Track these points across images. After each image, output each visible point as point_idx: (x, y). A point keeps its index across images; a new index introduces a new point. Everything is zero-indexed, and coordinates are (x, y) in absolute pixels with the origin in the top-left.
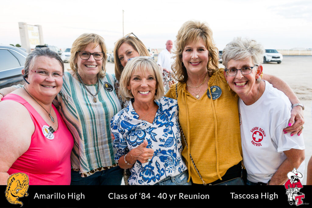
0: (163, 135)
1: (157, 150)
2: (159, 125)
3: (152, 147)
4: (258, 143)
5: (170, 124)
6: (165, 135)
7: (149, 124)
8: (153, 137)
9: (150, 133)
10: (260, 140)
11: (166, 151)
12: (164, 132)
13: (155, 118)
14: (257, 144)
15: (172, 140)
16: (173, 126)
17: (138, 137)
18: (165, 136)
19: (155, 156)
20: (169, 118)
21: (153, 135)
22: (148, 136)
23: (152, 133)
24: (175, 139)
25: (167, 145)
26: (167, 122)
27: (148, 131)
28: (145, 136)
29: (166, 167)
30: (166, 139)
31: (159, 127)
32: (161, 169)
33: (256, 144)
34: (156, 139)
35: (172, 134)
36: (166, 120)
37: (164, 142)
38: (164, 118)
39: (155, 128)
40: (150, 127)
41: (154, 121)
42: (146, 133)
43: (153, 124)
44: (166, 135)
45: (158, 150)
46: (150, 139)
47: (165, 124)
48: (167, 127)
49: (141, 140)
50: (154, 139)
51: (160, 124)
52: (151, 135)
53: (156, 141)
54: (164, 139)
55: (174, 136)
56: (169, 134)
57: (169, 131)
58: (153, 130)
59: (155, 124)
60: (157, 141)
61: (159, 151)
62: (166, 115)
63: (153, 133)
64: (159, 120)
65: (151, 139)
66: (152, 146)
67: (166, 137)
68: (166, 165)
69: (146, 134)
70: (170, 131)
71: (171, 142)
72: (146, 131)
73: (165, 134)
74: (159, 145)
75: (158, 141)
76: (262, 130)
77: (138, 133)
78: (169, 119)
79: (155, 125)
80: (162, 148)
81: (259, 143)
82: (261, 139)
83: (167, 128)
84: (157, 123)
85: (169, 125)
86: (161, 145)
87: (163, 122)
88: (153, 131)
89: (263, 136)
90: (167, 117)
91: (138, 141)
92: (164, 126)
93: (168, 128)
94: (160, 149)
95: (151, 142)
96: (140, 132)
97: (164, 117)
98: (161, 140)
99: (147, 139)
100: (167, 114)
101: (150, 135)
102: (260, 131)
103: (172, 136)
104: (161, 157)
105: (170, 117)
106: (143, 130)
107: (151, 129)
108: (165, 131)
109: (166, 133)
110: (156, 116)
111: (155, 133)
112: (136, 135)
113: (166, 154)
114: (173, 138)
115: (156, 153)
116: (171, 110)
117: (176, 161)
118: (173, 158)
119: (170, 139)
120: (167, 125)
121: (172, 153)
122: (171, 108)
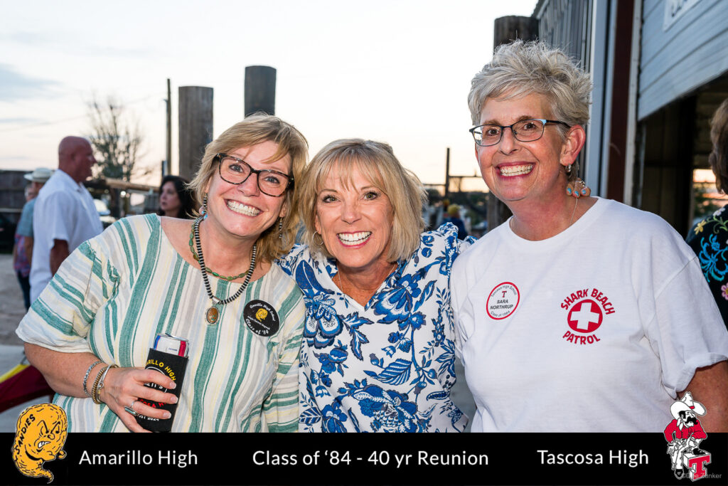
0: (384, 349)
1: (356, 381)
2: (382, 317)
3: (343, 368)
4: (586, 335)
5: (414, 319)
6: (388, 349)
7: (355, 306)
8: (358, 344)
9: (352, 330)
10: (592, 327)
11: (382, 389)
12: (389, 340)
13: (375, 295)
14: (582, 337)
15: (405, 370)
17: (319, 327)
18: (388, 353)
19: (348, 395)
20: (415, 300)
21: (360, 339)
22: (345, 338)
23: (357, 334)
24: (416, 365)
25: (388, 378)
26: (405, 313)
27: (350, 324)
28: (338, 334)
30: (388, 361)
31: (379, 322)
33: (579, 339)
34: (361, 352)
35: (407, 351)
36: (403, 308)
37: (381, 367)
38: (399, 299)
39: (369, 322)
40: (357, 313)
41: (371, 301)
42: (344, 328)
43: (366, 308)
44: (391, 352)
45: (360, 381)
46: (346, 347)
47: (399, 319)
48: (401, 328)
49: (325, 337)
50: (356, 350)
51: (385, 316)
52: (354, 337)
53: (360, 357)
54: (382, 360)
55: (414, 358)
56: (398, 351)
57: (403, 342)
58: (361, 324)
59: (371, 311)
60: (362, 359)
61: (361, 386)
62: (408, 293)
63: (360, 334)
64: (386, 304)
65: (349, 348)
66: (345, 366)
67: (391, 356)
68: (377, 425)
69: (341, 330)
70: (407, 342)
71: (400, 374)
72: (344, 321)
73: (391, 347)
74: (366, 372)
75: (367, 359)
76: (599, 296)
77: (323, 315)
78: (412, 306)
79: (370, 314)
80: (371, 381)
81: (591, 334)
82: (597, 322)
83: (400, 332)
84: (379, 310)
85: (410, 323)
86: (371, 374)
87: (395, 312)
88: (361, 329)
89: (604, 312)
90: (409, 297)
91: (319, 339)
92: (395, 323)
93: (403, 332)
94: (365, 381)
95: (346, 354)
96: (328, 317)
97: (402, 299)
98: (373, 358)
99: (339, 342)
100: (409, 289)
101: (351, 338)
102: (594, 299)
103: (407, 356)
104: (363, 402)
106: (337, 316)
107: (359, 322)
108: (393, 338)
109: (394, 345)
110: (379, 291)
111: (364, 336)
112: (318, 319)
113: (382, 396)
114: (410, 363)
115: (351, 389)
116: (424, 278)
117: (415, 421)
118: (398, 410)
119: (402, 365)
120: (403, 321)
121: (398, 401)
122: (422, 273)
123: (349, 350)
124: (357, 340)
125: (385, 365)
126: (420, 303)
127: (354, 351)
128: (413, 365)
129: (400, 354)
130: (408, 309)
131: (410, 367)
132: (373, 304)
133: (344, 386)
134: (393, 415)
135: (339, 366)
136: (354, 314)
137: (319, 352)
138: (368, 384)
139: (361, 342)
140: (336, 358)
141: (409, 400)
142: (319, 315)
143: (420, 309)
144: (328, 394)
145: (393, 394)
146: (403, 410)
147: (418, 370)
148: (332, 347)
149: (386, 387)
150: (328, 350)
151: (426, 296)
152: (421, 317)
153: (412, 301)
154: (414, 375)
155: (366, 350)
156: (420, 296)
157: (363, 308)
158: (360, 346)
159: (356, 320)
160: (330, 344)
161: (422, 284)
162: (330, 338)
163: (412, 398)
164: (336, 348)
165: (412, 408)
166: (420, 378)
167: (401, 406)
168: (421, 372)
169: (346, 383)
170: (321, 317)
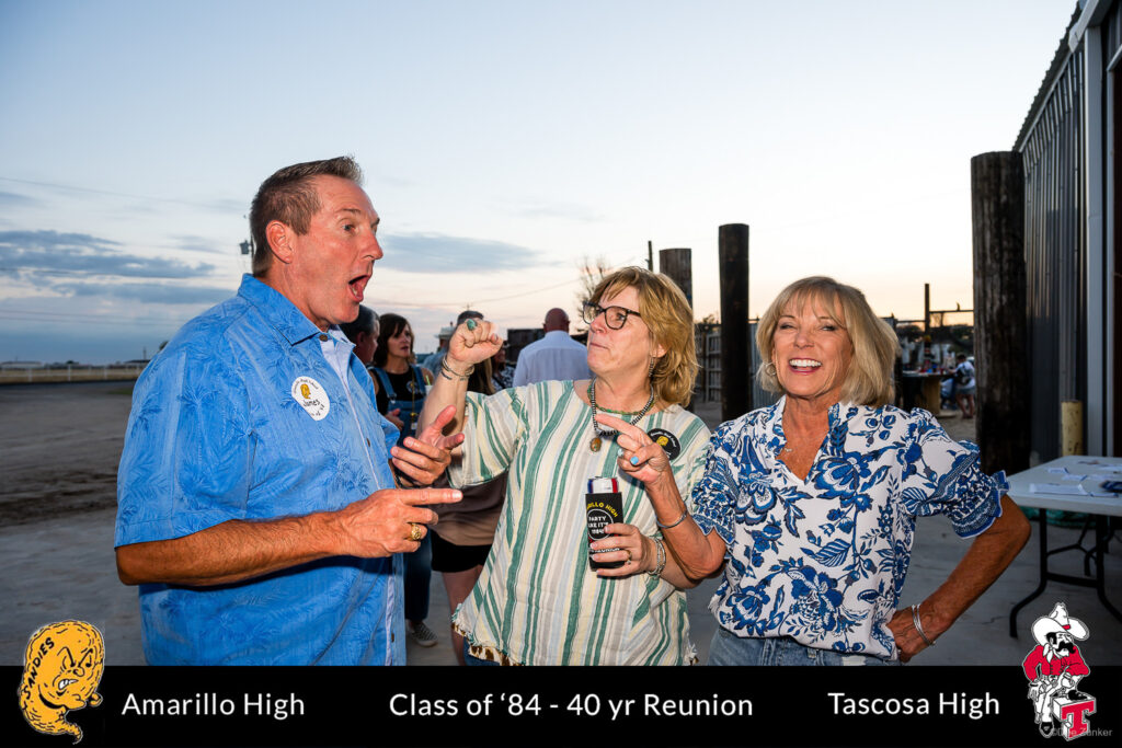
0: (821, 527)
1: (791, 559)
2: (823, 491)
3: (778, 546)
5: (860, 500)
6: (826, 527)
7: (794, 480)
8: (792, 519)
9: (787, 504)
11: (815, 572)
12: (828, 517)
15: (842, 552)
16: (864, 511)
17: (753, 503)
18: (826, 532)
19: (782, 572)
20: (862, 481)
21: (795, 514)
22: (778, 512)
23: (792, 508)
24: (854, 549)
25: (826, 558)
26: (849, 491)
27: (785, 497)
28: (771, 509)
29: (790, 613)
30: (826, 540)
31: (819, 497)
32: (779, 611)
34: (796, 528)
35: (848, 533)
36: (848, 485)
37: (819, 545)
38: (845, 476)
39: (808, 496)
40: (795, 487)
41: (810, 474)
42: (778, 501)
43: (806, 482)
44: (829, 531)
46: (779, 523)
47: (843, 496)
48: (843, 505)
49: (757, 514)
50: (790, 526)
51: (826, 491)
52: (789, 511)
53: (795, 533)
54: (819, 538)
55: (853, 541)
56: (838, 530)
57: (844, 521)
58: (798, 499)
59: (811, 485)
60: (798, 536)
61: (797, 565)
62: (855, 471)
63: (796, 508)
64: (828, 478)
65: (783, 523)
66: (780, 544)
67: (829, 535)
68: (796, 609)
69: (775, 504)
70: (848, 522)
71: (836, 555)
72: (779, 494)
73: (829, 525)
74: (803, 549)
75: (804, 536)
77: (756, 489)
78: (858, 485)
79: (810, 488)
80: (809, 561)
83: (842, 510)
84: (819, 484)
85: (855, 502)
86: (808, 552)
87: (838, 488)
88: (797, 503)
90: (856, 476)
91: (751, 514)
92: (837, 500)
93: (845, 510)
94: (801, 560)
95: (780, 531)
96: (762, 491)
97: (845, 474)
98: (810, 535)
99: (772, 517)
100: (858, 468)
101: (785, 512)
103: (848, 538)
104: (796, 583)
105: (867, 480)
106: (771, 489)
107: (795, 496)
108: (833, 515)
109: (833, 523)
111: (800, 511)
112: (751, 494)
113: (812, 581)
114: (849, 545)
115: (786, 566)
116: (877, 460)
117: (836, 616)
118: (822, 600)
119: (839, 546)
120: (847, 499)
121: (825, 586)
122: (876, 455)
123: (783, 526)
124: (792, 514)
125: (823, 544)
126: (870, 484)
127: (788, 527)
128: (851, 549)
129: (838, 534)
130: (854, 486)
131: (847, 550)
132: (813, 477)
133: (778, 563)
134: (814, 605)
135: (774, 544)
136: (792, 488)
137: (750, 528)
138: (805, 564)
139: (796, 517)
140: (769, 535)
141: (837, 589)
142: (752, 489)
143: (868, 491)
144: (754, 577)
145: (823, 577)
146: (827, 600)
147: (855, 555)
148: (765, 524)
149: (819, 568)
150: (760, 527)
151: (877, 480)
152: (868, 500)
153: (858, 479)
154: (849, 560)
155: (802, 526)
156: (869, 477)
157: (802, 482)
158: (795, 521)
159: (793, 493)
160: (763, 520)
161: (873, 466)
162: (763, 513)
163: (841, 587)
164: (769, 525)
165: (837, 599)
166: (855, 565)
167: (825, 594)
168: (857, 559)
169: (780, 561)
170: (754, 492)
